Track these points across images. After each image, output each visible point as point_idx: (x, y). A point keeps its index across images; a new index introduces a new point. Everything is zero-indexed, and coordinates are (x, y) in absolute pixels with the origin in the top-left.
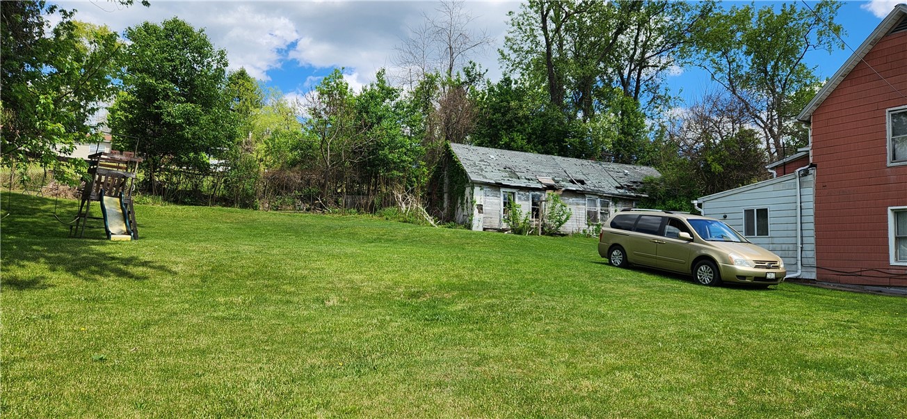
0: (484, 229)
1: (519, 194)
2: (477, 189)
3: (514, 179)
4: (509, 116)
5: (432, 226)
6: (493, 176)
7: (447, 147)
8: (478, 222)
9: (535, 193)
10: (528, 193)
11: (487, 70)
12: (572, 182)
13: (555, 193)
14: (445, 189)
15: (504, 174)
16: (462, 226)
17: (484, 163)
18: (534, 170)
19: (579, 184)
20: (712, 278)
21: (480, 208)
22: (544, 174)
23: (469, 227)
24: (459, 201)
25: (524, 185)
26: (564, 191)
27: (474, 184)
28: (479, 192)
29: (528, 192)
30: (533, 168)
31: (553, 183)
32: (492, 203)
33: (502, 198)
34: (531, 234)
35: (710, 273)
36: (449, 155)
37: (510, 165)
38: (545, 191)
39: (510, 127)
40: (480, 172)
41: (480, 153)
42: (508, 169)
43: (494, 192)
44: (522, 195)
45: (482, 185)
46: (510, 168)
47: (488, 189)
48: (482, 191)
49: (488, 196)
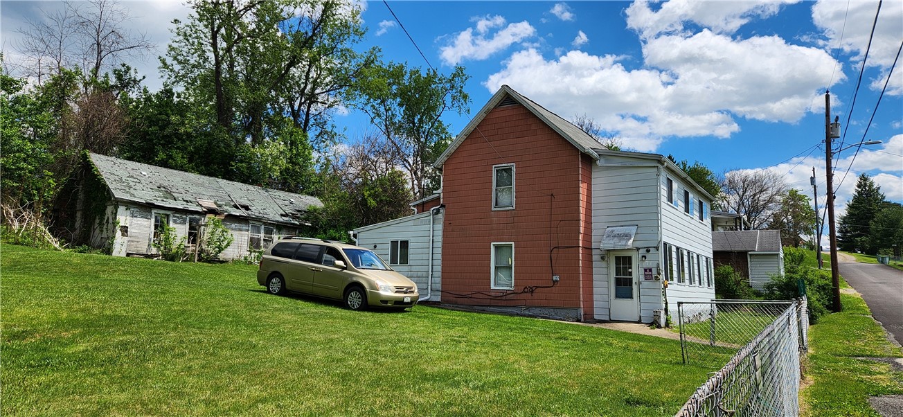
0: (128, 255)
1: (174, 216)
2: (121, 209)
3: (169, 200)
4: (168, 131)
5: (56, 249)
6: (143, 196)
7: (85, 157)
8: (120, 246)
9: (194, 218)
10: (185, 216)
11: (144, 77)
12: (236, 207)
13: (217, 218)
14: (79, 206)
15: (157, 194)
16: (98, 251)
17: (132, 180)
18: (195, 191)
19: (243, 210)
20: (360, 303)
21: (125, 230)
22: (206, 197)
23: (109, 251)
24: (97, 221)
25: (181, 207)
26: (226, 216)
27: (118, 203)
28: (125, 212)
29: (186, 215)
30: (193, 189)
31: (214, 206)
32: (140, 226)
33: (153, 220)
34: (185, 261)
35: (359, 298)
36: (88, 166)
37: (165, 184)
38: (206, 215)
39: (168, 142)
40: (128, 190)
41: (129, 169)
42: (162, 189)
43: (144, 213)
44: (178, 217)
45: (129, 204)
46: (164, 188)
47: (136, 210)
48: (129, 211)
49: (136, 217)
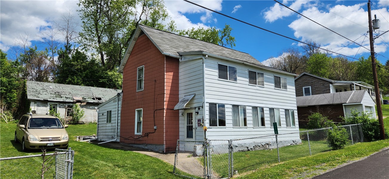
1: (59, 105)
2: (32, 104)
3: (58, 98)
6: (43, 97)
7: (25, 83)
9: (69, 105)
12: (94, 99)
13: (82, 104)
15: (53, 96)
17: (43, 90)
19: (97, 100)
21: (34, 112)
22: (79, 95)
25: (63, 101)
26: (87, 103)
27: (30, 101)
28: (34, 105)
29: (65, 104)
30: (74, 92)
31: (81, 99)
32: (42, 110)
33: (49, 107)
37: (59, 91)
38: (76, 103)
40: (37, 95)
41: (45, 85)
42: (57, 93)
43: (44, 105)
44: (62, 105)
45: (36, 101)
46: (58, 93)
47: (39, 103)
48: (36, 104)
49: (40, 106)
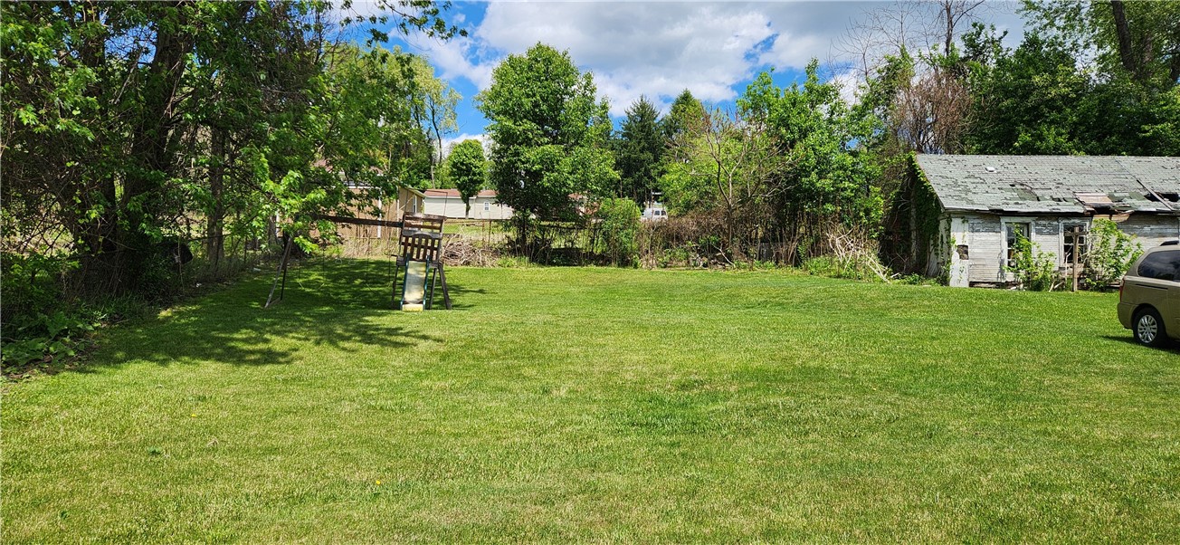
0: (972, 284)
1: (1037, 224)
2: (956, 223)
3: (1028, 202)
4: (1032, 100)
5: (882, 281)
6: (984, 200)
7: (910, 161)
8: (959, 273)
9: (1071, 224)
10: (1055, 223)
11: (1005, 33)
12: (1151, 198)
13: (1115, 218)
14: (913, 226)
15: (1008, 195)
16: (932, 281)
17: (972, 180)
18: (1072, 182)
19: (1167, 201)
21: (964, 250)
22: (1093, 189)
23: (944, 281)
24: (932, 242)
25: (1047, 210)
26: (1132, 215)
27: (951, 214)
28: (961, 226)
29: (1057, 220)
30: (1072, 180)
31: (1107, 202)
32: (985, 243)
33: (1004, 234)
34: (1058, 289)
36: (913, 172)
37: (1023, 178)
38: (1092, 217)
39: (1034, 117)
40: (963, 195)
41: (970, 166)
42: (1018, 186)
43: (989, 225)
44: (1044, 226)
45: (966, 215)
46: (1022, 185)
47: (976, 221)
48: (966, 224)
49: (978, 231)
